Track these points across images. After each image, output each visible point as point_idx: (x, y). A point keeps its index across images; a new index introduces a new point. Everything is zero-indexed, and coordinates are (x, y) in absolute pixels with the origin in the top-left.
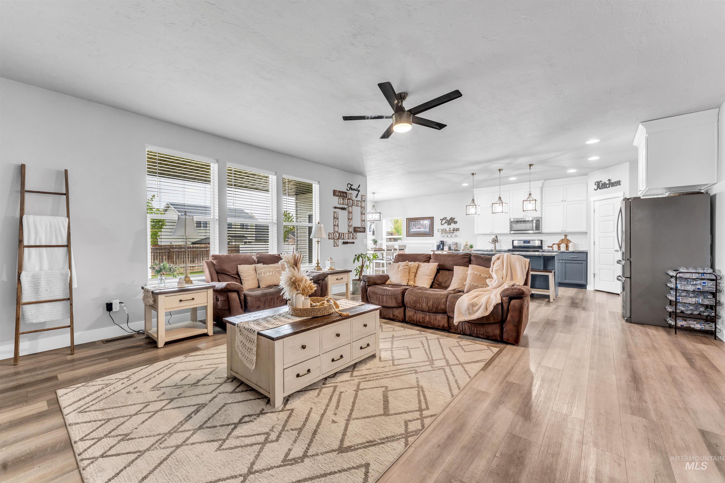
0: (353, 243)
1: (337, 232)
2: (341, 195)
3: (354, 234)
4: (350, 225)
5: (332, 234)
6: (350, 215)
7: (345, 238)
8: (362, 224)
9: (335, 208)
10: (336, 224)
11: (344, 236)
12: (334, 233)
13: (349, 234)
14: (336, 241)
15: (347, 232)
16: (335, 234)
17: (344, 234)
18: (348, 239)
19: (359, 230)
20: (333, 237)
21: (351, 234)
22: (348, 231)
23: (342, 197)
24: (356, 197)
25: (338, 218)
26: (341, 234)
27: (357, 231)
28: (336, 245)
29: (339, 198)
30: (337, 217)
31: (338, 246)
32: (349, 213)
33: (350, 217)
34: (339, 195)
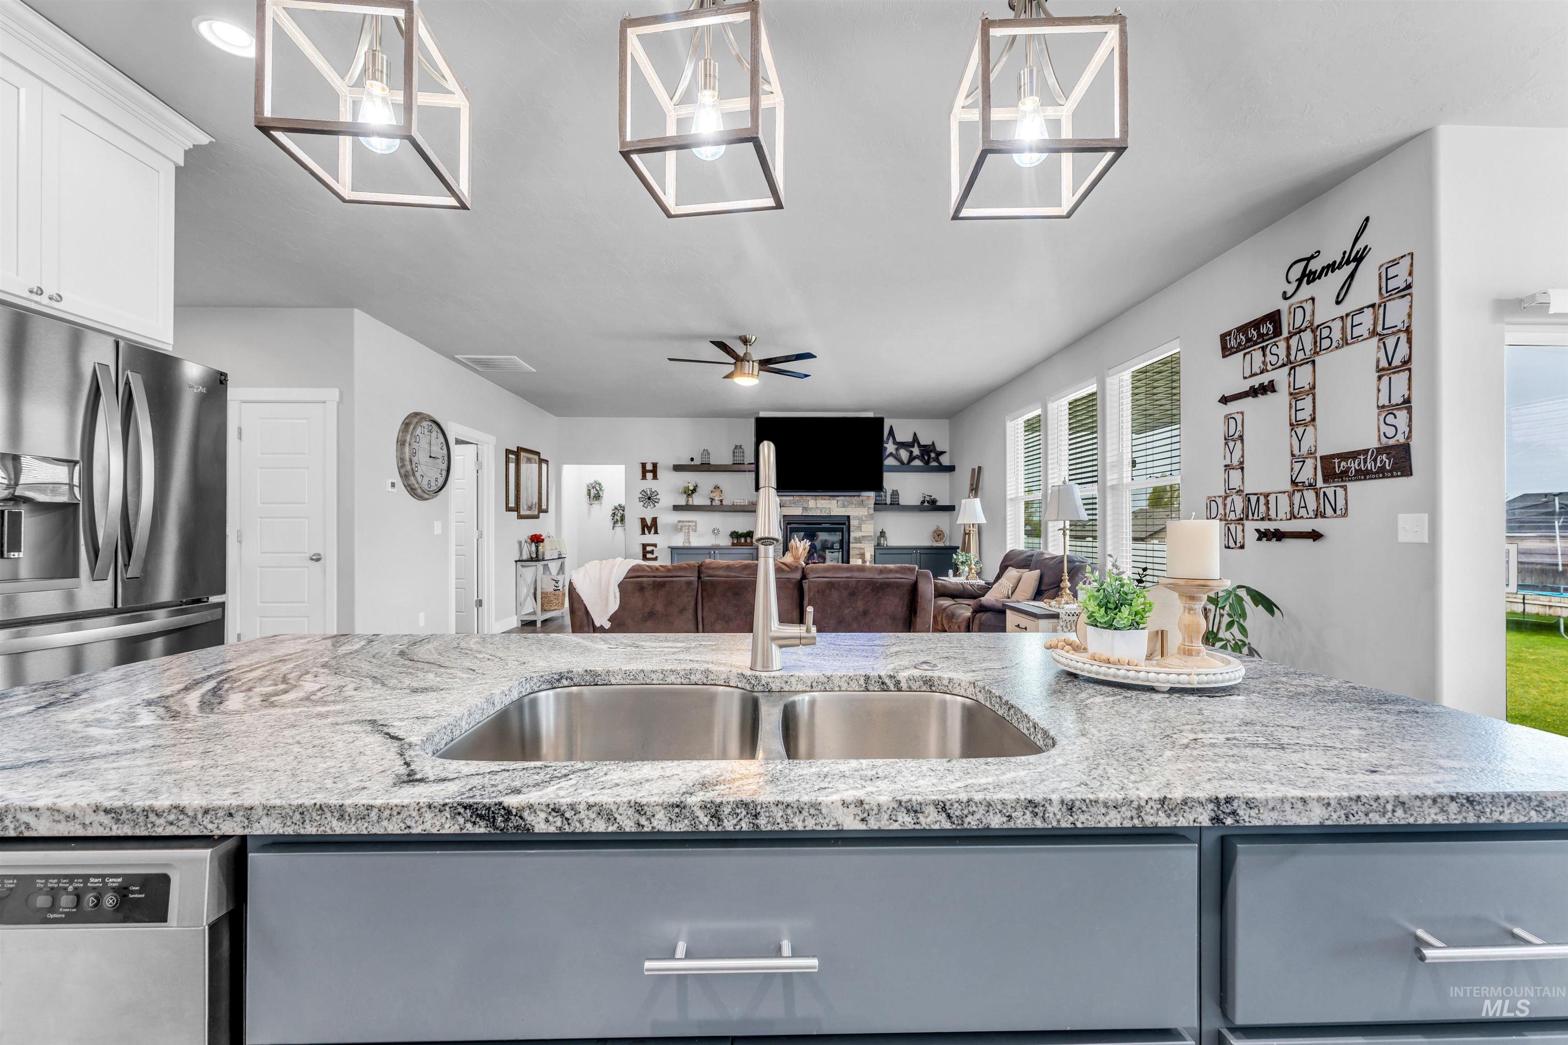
0: (1315, 536)
1: (1239, 492)
2: (1249, 340)
3: (1330, 492)
4: (1304, 450)
5: (1220, 501)
6: (1300, 405)
7: (1272, 514)
8: (1384, 428)
9: (1225, 400)
10: (1235, 462)
11: (1267, 503)
12: (1226, 498)
13: (1297, 496)
14: (1232, 527)
15: (1288, 487)
16: (1229, 500)
17: (1267, 496)
18: (1293, 516)
19: (1354, 465)
20: (1221, 511)
21: (1310, 495)
22: (1294, 483)
23: (1256, 343)
24: (1338, 302)
25: (1241, 438)
26: (1253, 499)
27: (1344, 475)
28: (1232, 544)
29: (1245, 355)
30: (1236, 436)
31: (1242, 547)
32: (1296, 395)
33: (1305, 415)
34: (1240, 344)
